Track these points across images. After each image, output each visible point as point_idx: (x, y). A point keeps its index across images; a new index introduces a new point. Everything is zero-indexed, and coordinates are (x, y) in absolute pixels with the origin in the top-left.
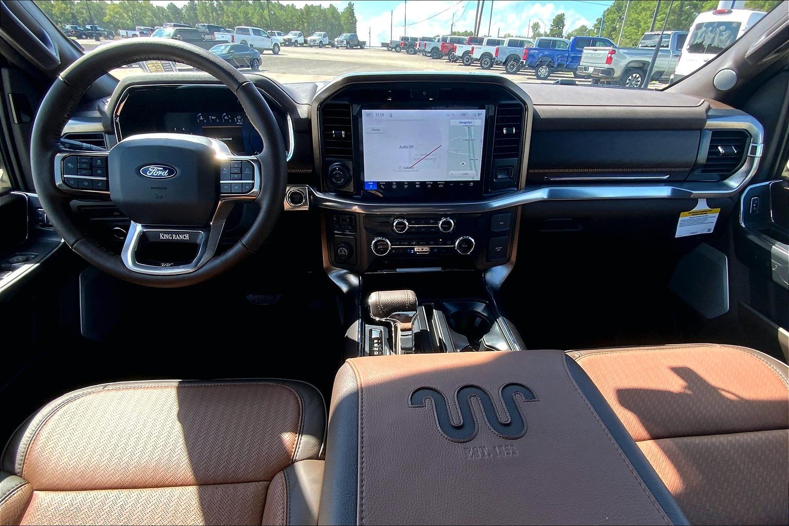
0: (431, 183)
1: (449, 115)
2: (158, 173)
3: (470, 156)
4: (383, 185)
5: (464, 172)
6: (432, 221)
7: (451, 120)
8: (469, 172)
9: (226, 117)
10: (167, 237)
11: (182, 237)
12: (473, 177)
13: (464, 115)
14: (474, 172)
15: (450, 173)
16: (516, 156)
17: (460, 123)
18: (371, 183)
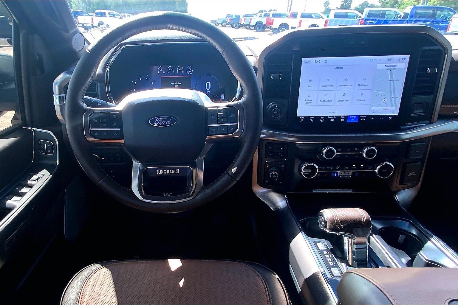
0: (355, 117)
1: (376, 61)
2: (162, 122)
3: (391, 94)
4: (312, 119)
5: (385, 108)
6: (356, 149)
7: (378, 65)
8: (389, 108)
9: (180, 69)
10: (163, 172)
11: (174, 172)
12: (393, 112)
13: (390, 60)
14: (394, 108)
15: (373, 108)
16: (431, 93)
17: (386, 66)
18: (302, 118)
